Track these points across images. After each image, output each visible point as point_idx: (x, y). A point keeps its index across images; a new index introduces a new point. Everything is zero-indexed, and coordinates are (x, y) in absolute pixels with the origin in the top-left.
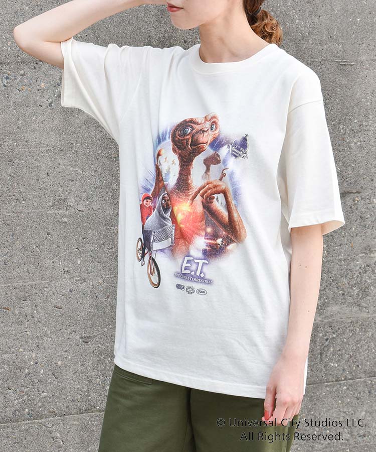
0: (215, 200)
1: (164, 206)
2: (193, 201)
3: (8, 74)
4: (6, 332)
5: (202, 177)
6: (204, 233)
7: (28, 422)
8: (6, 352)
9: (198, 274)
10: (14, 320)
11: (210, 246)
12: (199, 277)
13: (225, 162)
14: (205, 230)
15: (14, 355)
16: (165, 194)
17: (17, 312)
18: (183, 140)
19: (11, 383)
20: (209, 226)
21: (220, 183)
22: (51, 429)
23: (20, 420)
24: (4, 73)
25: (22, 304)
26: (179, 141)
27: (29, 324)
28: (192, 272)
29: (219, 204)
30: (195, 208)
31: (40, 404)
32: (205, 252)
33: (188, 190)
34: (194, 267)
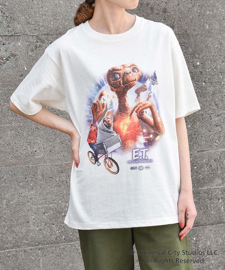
0: (145, 113)
1: (106, 125)
2: (131, 116)
3: (52, 41)
4: (51, 191)
5: (135, 101)
6: (142, 133)
7: (64, 244)
8: (52, 203)
9: (144, 157)
10: (56, 184)
11: (147, 140)
12: (145, 159)
13: (150, 88)
14: (142, 131)
15: (56, 204)
16: (105, 118)
17: (58, 180)
18: (116, 83)
19: (54, 221)
20: (144, 128)
21: (147, 102)
22: (78, 248)
23: (60, 243)
24: (49, 40)
25: (61, 175)
26: (114, 84)
27: (65, 187)
28: (140, 157)
29: (148, 115)
30: (133, 120)
31: (71, 233)
32: (145, 144)
33: (127, 110)
34: (140, 154)
